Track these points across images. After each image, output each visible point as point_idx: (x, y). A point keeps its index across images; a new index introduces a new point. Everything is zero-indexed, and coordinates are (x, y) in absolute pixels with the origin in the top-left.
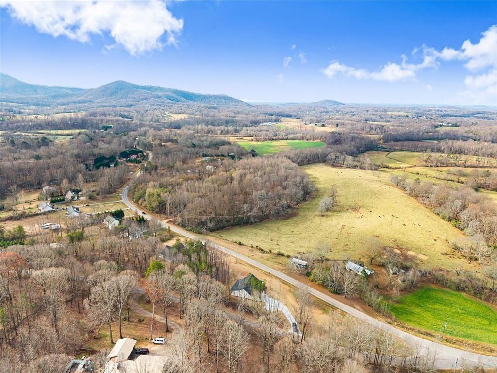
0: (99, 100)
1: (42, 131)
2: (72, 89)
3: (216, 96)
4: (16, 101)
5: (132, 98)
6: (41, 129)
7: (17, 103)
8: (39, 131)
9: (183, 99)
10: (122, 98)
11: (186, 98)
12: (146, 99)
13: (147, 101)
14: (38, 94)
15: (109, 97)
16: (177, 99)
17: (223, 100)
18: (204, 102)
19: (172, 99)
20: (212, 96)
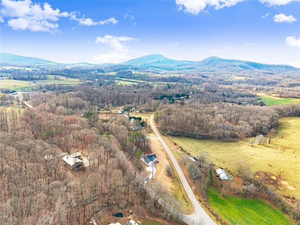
0: (199, 68)
1: (158, 82)
2: (189, 62)
3: (279, 65)
4: (160, 68)
5: (217, 66)
6: (158, 81)
7: (161, 69)
8: (157, 82)
9: (252, 67)
10: (212, 66)
11: (254, 67)
12: (226, 67)
13: (226, 68)
14: (172, 64)
15: (205, 66)
16: (247, 67)
17: (284, 69)
18: (268, 70)
19: (244, 67)
20: (275, 66)
